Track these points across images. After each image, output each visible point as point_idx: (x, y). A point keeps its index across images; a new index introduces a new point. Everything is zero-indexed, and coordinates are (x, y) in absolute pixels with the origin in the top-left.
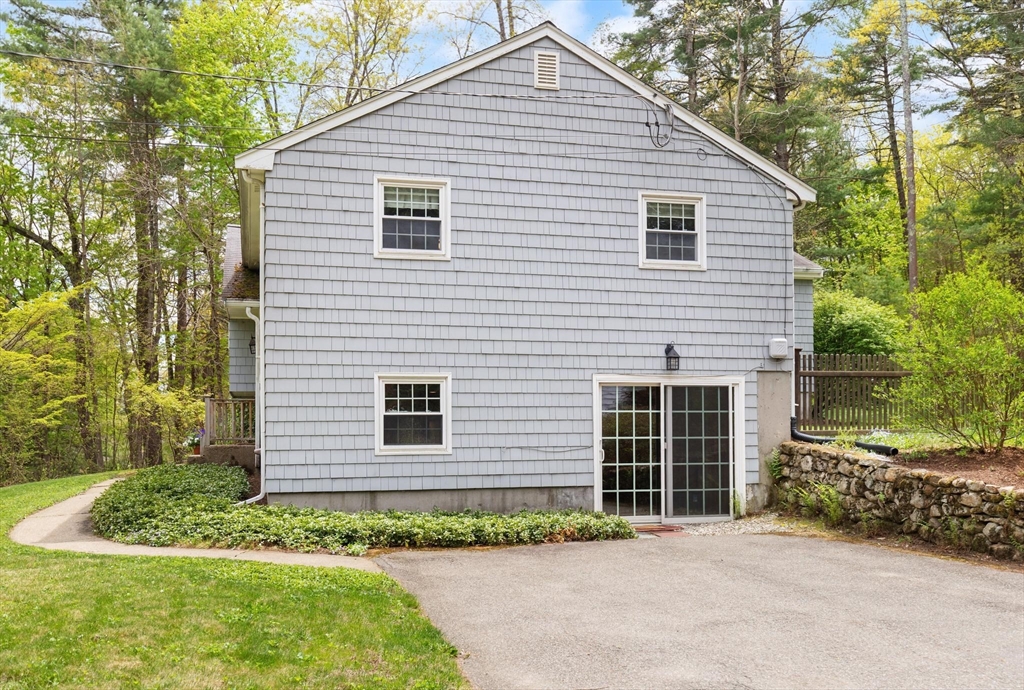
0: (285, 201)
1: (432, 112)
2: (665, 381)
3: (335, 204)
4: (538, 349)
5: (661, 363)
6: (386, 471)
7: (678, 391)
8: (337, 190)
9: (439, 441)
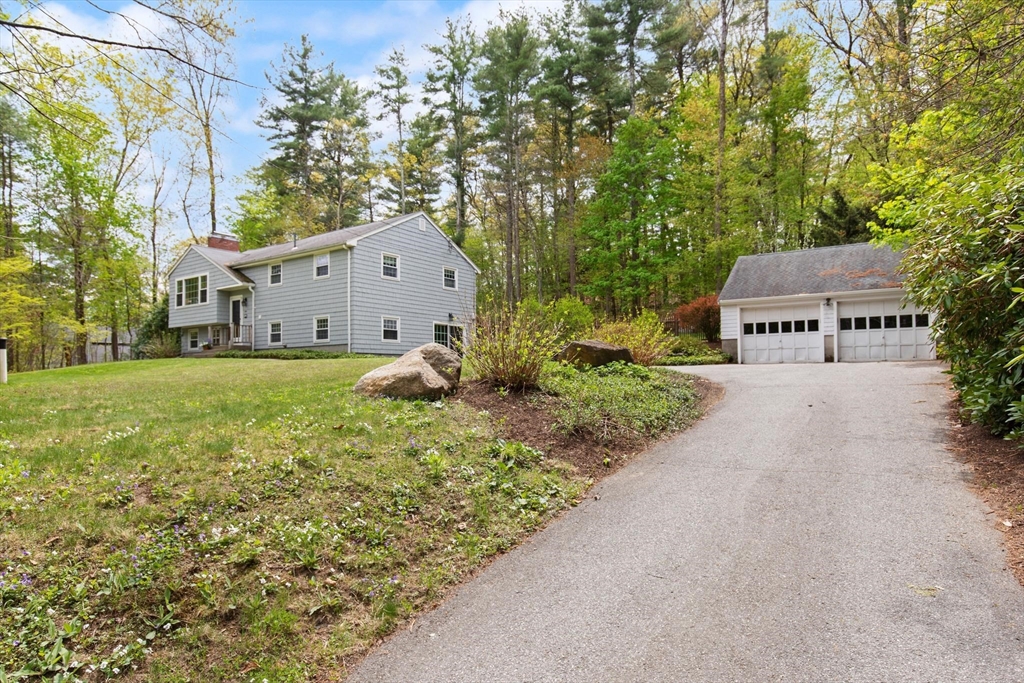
0: (359, 257)
1: (395, 234)
2: (449, 324)
3: (372, 260)
4: (420, 312)
5: (448, 319)
6: (384, 347)
7: (451, 327)
8: (372, 255)
9: (396, 338)
